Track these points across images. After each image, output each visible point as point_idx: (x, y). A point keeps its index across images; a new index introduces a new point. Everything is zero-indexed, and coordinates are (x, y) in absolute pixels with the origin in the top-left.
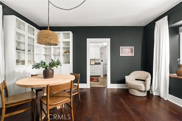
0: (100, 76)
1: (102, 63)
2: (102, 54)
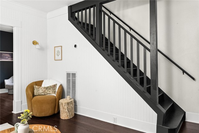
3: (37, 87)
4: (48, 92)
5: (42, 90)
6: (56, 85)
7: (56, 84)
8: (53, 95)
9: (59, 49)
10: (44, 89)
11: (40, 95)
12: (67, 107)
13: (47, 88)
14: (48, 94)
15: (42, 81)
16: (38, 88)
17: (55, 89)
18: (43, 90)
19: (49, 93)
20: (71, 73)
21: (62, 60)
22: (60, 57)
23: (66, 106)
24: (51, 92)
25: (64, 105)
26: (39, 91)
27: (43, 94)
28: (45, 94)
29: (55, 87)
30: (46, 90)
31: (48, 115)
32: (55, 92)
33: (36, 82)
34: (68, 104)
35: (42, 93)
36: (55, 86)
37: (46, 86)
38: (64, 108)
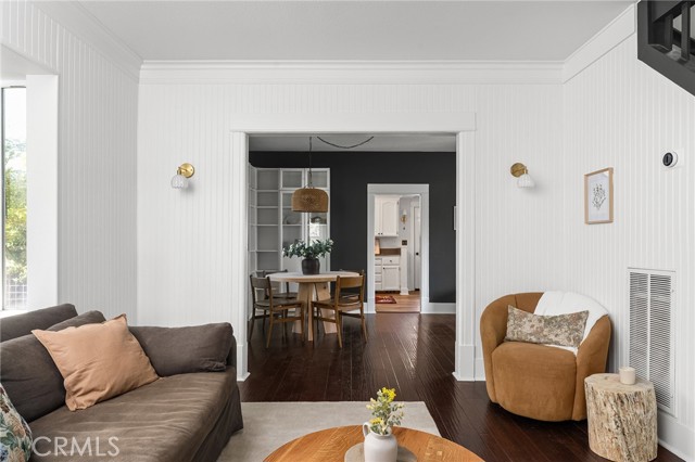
0: (399, 292)
1: (404, 250)
2: (403, 219)
3: (516, 311)
4: (552, 337)
5: (532, 326)
6: (584, 315)
7: (587, 313)
8: (570, 349)
9: (603, 181)
10: (540, 321)
11: (524, 342)
12: (617, 414)
13: (549, 321)
14: (551, 342)
15: (538, 296)
16: (521, 318)
17: (577, 330)
18: (537, 325)
19: (555, 339)
20: (649, 273)
21: (610, 221)
22: (603, 213)
23: (608, 405)
24: (562, 338)
25: (601, 398)
26: (520, 326)
27: (534, 340)
28: (542, 340)
29: (581, 323)
30: (545, 326)
31: (542, 417)
32: (577, 341)
33: (516, 297)
34: (620, 399)
35: (531, 334)
36: (579, 317)
37: (550, 313)
38: (600, 413)
